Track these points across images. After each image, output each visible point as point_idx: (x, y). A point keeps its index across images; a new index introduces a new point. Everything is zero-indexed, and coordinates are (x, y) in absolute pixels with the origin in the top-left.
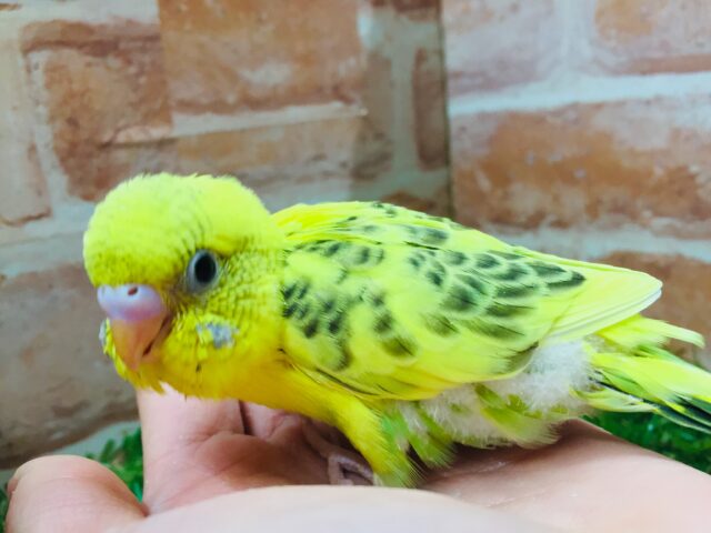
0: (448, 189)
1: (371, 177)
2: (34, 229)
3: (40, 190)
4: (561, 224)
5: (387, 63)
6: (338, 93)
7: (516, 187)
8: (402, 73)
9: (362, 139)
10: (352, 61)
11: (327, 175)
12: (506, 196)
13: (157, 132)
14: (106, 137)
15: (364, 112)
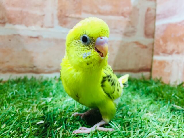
0: (153, 44)
1: (129, 36)
2: (50, 29)
3: (53, 22)
4: (178, 53)
5: (138, 10)
6: (123, 14)
7: (169, 43)
8: (142, 13)
9: (128, 26)
10: (128, 8)
11: (116, 33)
12: (166, 46)
13: (78, 16)
14: (67, 15)
15: (129, 20)
